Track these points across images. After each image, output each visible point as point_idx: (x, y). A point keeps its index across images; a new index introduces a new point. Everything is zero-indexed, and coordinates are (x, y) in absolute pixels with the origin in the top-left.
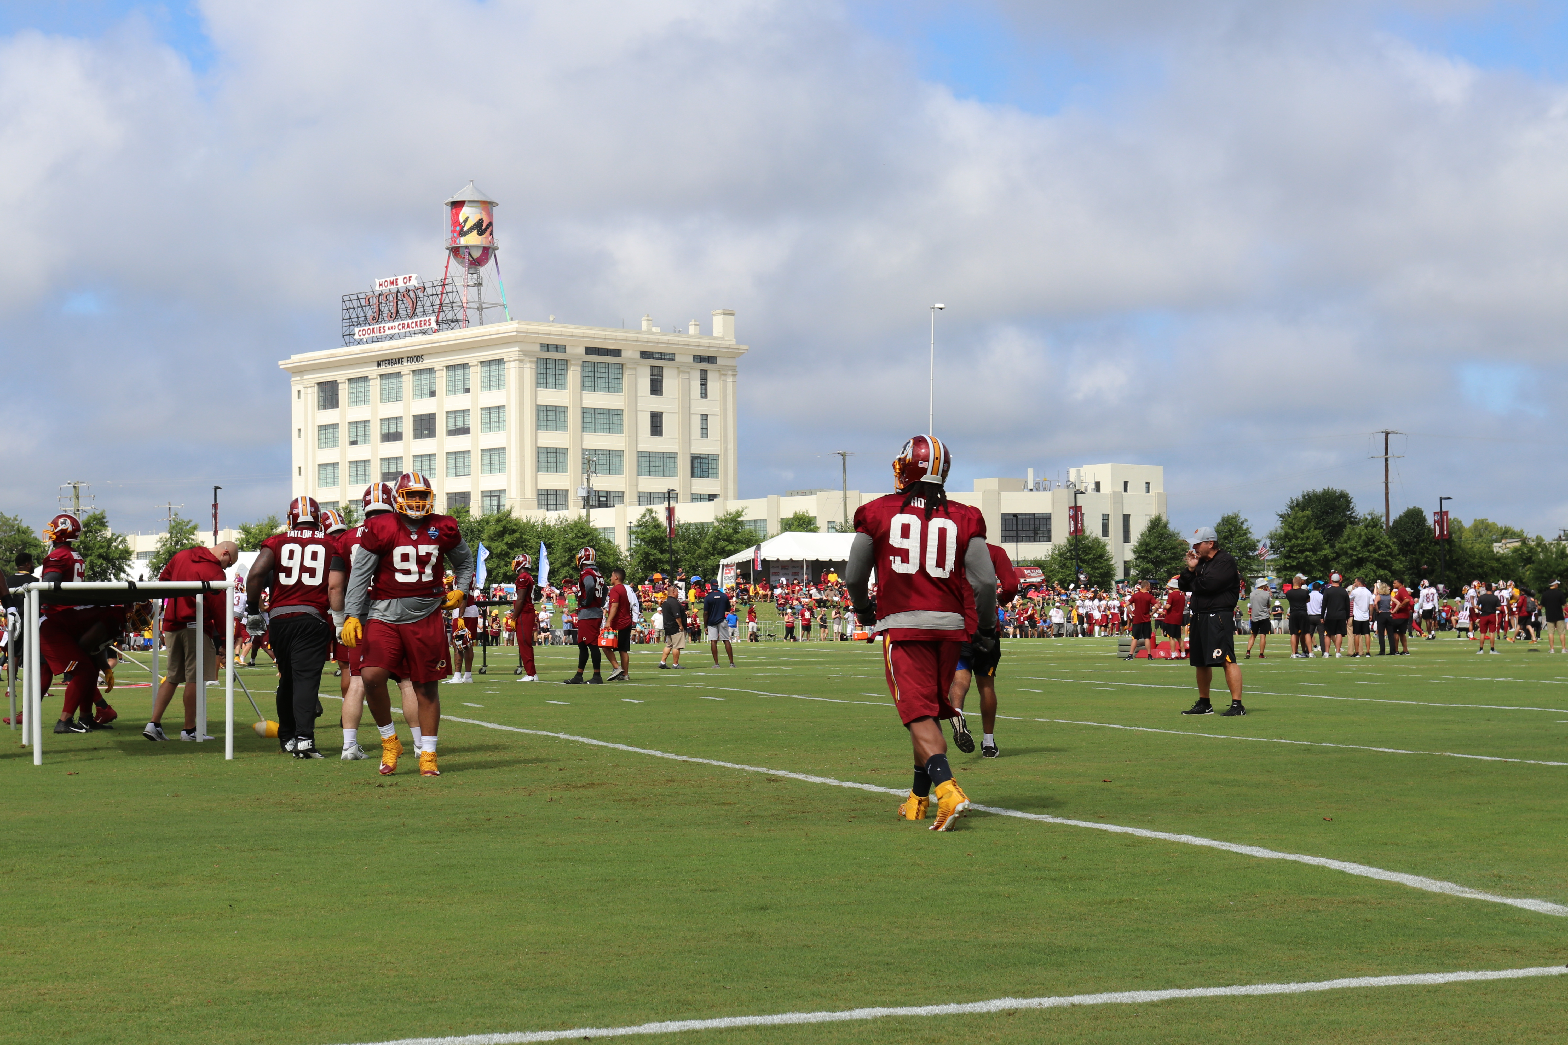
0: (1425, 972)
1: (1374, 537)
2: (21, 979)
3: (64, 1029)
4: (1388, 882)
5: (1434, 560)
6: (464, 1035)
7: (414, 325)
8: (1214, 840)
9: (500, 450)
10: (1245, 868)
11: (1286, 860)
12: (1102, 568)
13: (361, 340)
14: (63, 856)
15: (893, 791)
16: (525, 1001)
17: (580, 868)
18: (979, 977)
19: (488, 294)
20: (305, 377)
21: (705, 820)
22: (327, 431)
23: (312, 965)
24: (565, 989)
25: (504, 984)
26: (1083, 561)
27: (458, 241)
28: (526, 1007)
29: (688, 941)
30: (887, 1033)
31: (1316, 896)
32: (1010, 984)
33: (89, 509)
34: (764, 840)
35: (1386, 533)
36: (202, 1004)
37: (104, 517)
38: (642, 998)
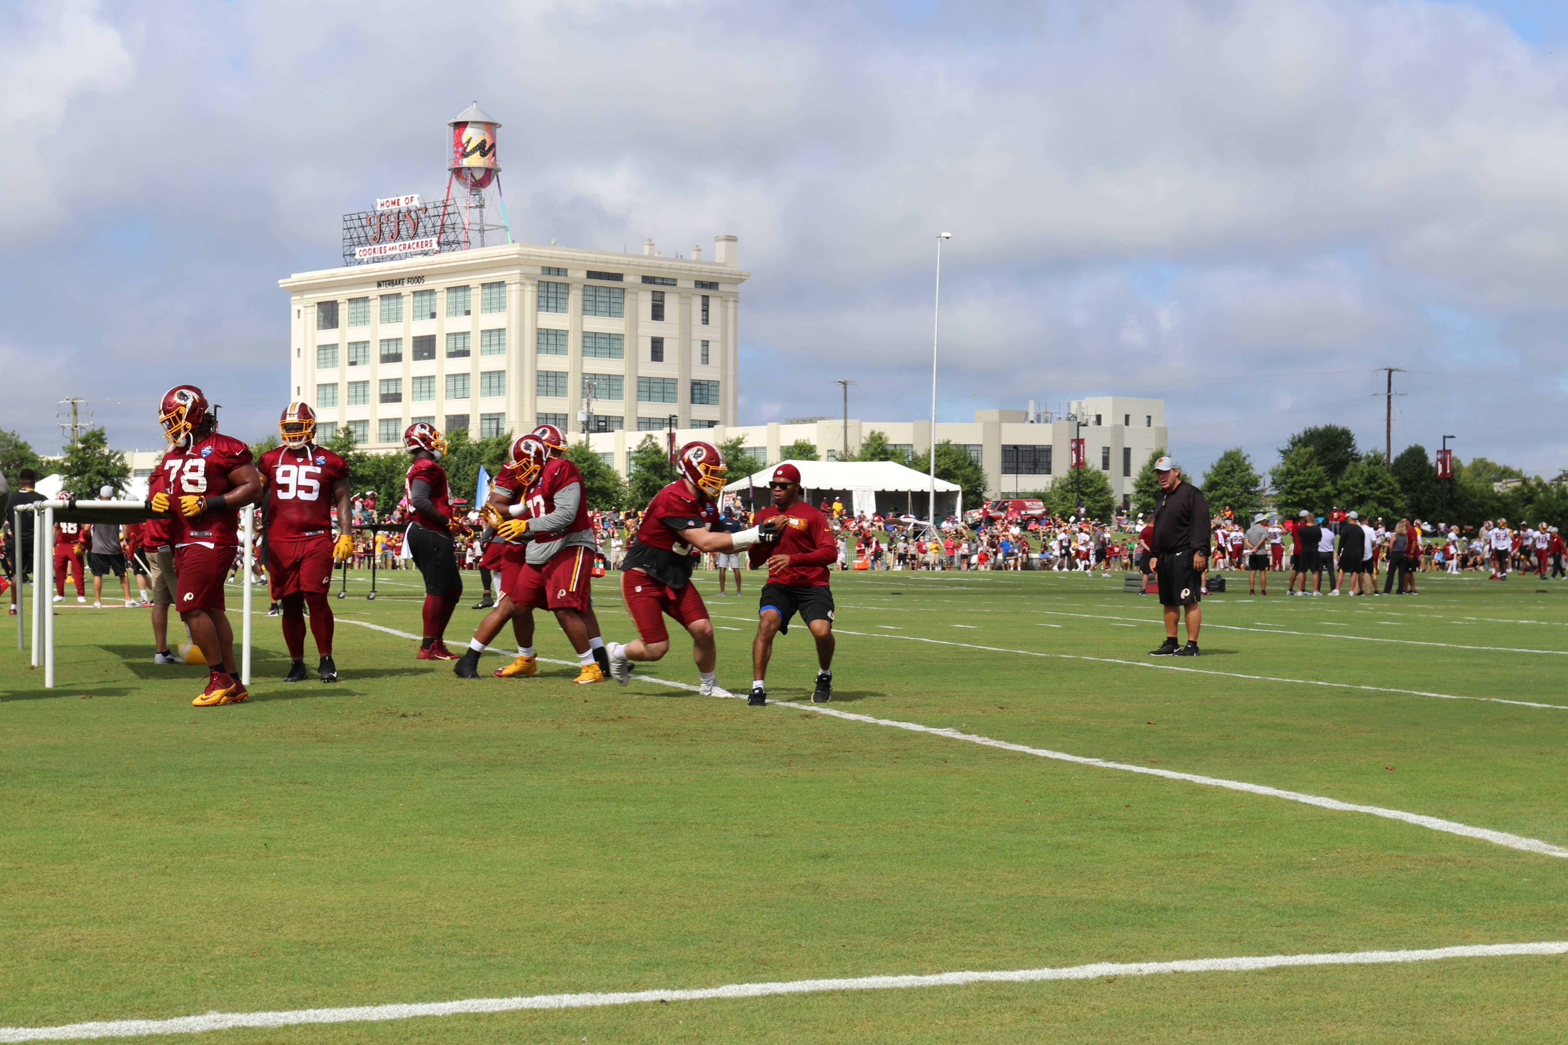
0: (1540, 940)
1: (1376, 475)
2: (52, 923)
3: (104, 980)
4: (1472, 838)
5: (1435, 498)
6: (532, 996)
7: (415, 246)
8: (1278, 789)
9: (500, 373)
10: (1319, 820)
11: (1360, 813)
12: (1103, 501)
13: (362, 260)
14: (85, 786)
15: (933, 730)
16: (590, 957)
17: (625, 809)
18: (1067, 938)
19: (491, 215)
20: (305, 296)
21: (744, 758)
22: (327, 351)
23: (358, 913)
24: (630, 945)
25: (565, 937)
26: (1084, 494)
27: (460, 162)
28: (592, 964)
29: (751, 892)
30: (983, 1002)
31: (1400, 853)
32: (1103, 946)
33: (87, 425)
34: (810, 782)
35: (1388, 471)
36: (247, 955)
37: (103, 434)
38: (714, 955)
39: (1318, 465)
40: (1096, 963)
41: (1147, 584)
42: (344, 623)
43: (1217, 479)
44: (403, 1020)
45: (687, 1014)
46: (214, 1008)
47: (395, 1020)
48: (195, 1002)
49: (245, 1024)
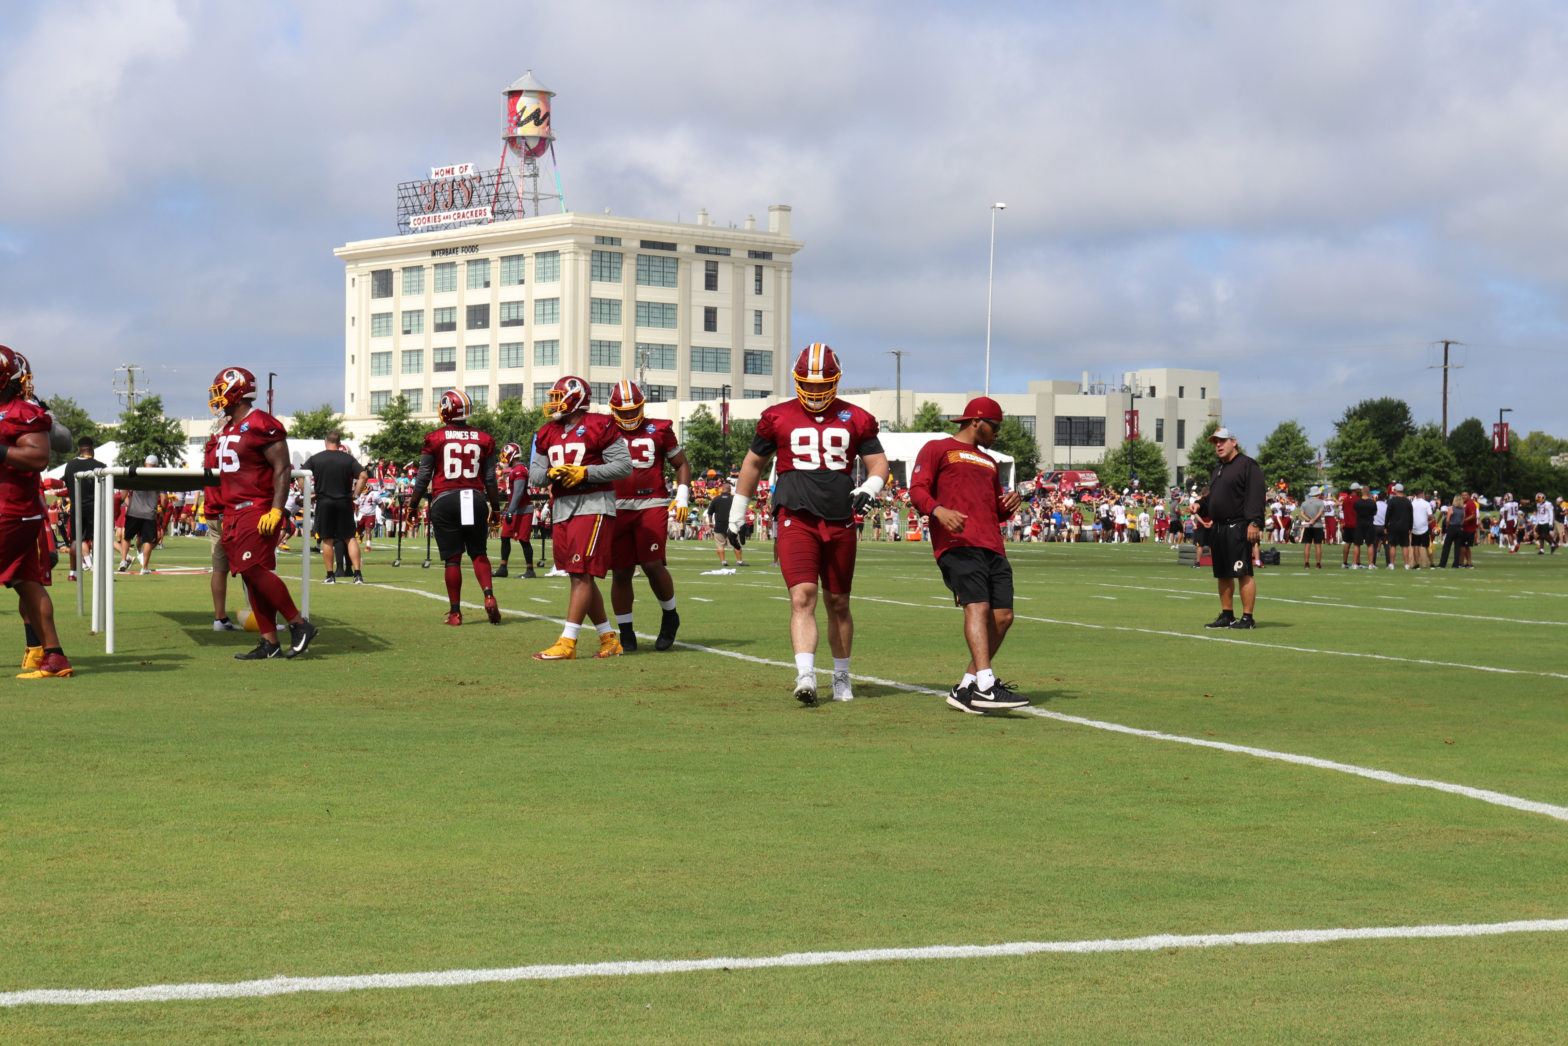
1: (1432, 448)
2: (119, 887)
3: (171, 944)
4: (1533, 813)
5: (1491, 472)
6: (595, 963)
7: (469, 215)
8: (1337, 762)
9: (554, 343)
12: (1156, 473)
13: (416, 229)
14: (148, 751)
16: (652, 925)
17: (684, 778)
18: (1128, 909)
20: (360, 265)
21: (802, 728)
22: (381, 320)
23: (421, 879)
24: (692, 913)
25: (626, 905)
26: (1138, 466)
27: (514, 131)
28: (654, 932)
29: (811, 862)
30: (1045, 972)
31: (1461, 827)
32: (1164, 917)
33: (143, 393)
34: (867, 752)
35: (1443, 444)
36: (312, 920)
37: (159, 402)
38: (775, 924)
39: (1373, 438)
40: (1157, 935)
41: (1202, 557)
42: (400, 591)
43: (1271, 451)
44: (468, 985)
45: (750, 982)
46: (281, 972)
47: (461, 986)
48: (262, 966)
49: (312, 988)
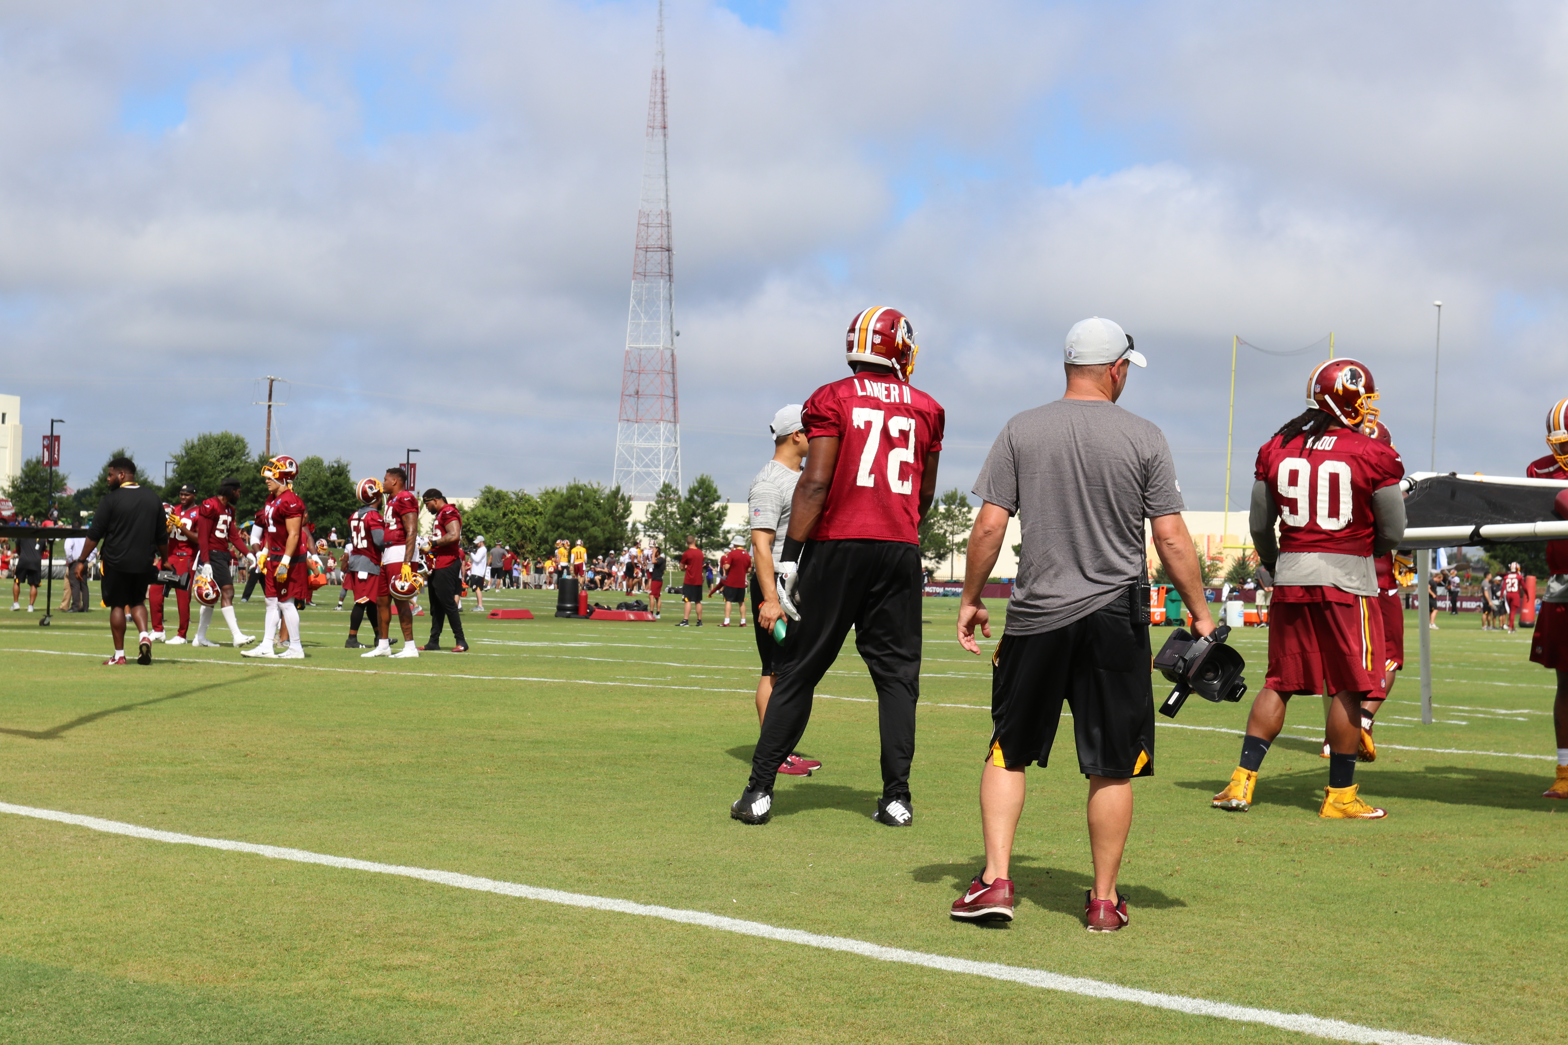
1: (341, 486)
